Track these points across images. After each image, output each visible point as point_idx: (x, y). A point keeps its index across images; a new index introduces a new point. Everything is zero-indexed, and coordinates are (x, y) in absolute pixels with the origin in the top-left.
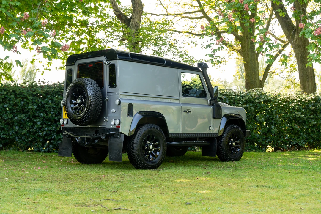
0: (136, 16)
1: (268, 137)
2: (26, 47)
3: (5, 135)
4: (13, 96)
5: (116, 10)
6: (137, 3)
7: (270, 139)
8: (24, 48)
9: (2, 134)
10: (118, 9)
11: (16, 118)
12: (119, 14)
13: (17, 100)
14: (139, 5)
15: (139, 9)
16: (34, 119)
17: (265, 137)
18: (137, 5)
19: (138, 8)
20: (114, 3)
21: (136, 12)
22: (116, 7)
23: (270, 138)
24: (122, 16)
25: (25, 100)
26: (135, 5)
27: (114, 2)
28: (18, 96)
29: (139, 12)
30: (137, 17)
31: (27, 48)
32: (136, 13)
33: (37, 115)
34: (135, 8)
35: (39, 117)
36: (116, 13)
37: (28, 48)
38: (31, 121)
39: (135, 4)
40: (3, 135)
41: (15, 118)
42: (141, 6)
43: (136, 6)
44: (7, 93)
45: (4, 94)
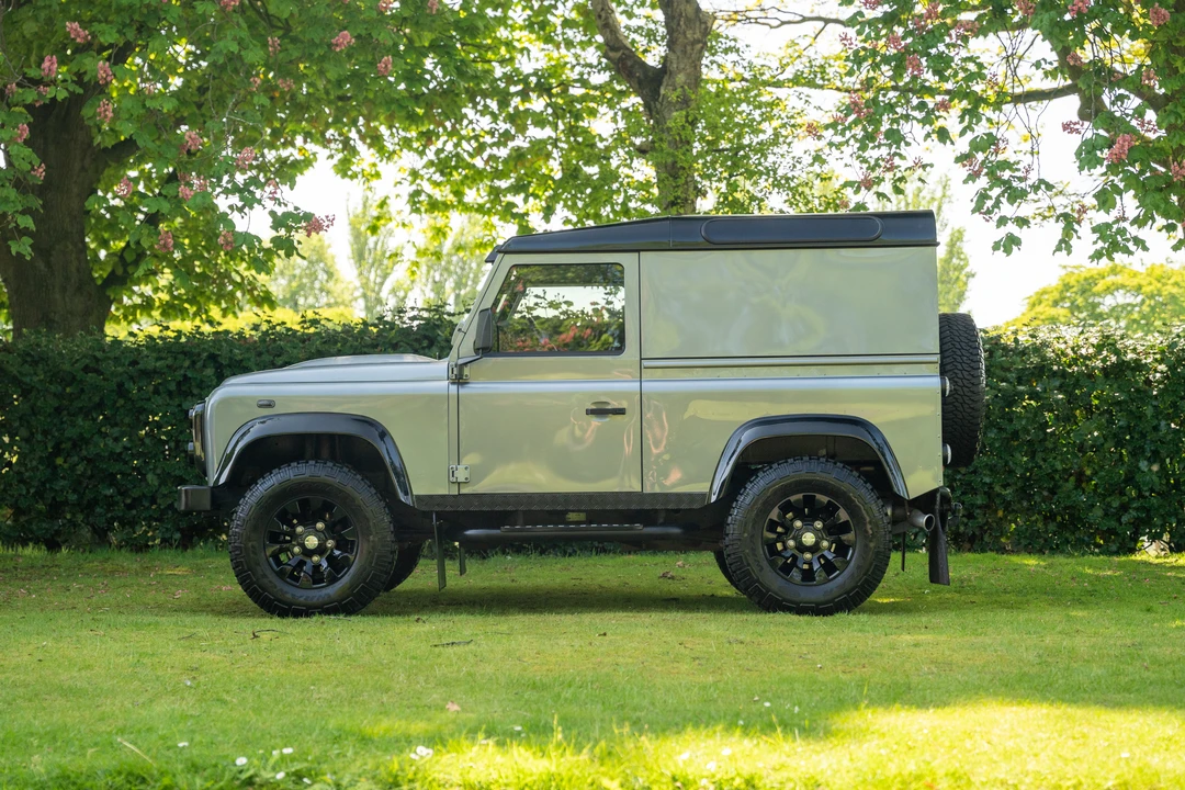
0: (678, 63)
1: (1128, 503)
2: (350, 173)
5: (611, 44)
6: (681, 15)
7: (1134, 509)
8: (344, 175)
10: (617, 38)
12: (620, 59)
14: (688, 20)
15: (688, 36)
17: (1116, 504)
18: (682, 23)
19: (684, 33)
20: (607, 18)
21: (678, 49)
22: (611, 31)
24: (629, 63)
26: (675, 21)
27: (603, 15)
29: (689, 48)
30: (682, 66)
31: (352, 177)
32: (679, 53)
34: (675, 35)
36: (611, 54)
37: (360, 176)
39: (673, 18)
42: (698, 23)
43: (679, 24)
44: (194, 363)
45: (181, 367)
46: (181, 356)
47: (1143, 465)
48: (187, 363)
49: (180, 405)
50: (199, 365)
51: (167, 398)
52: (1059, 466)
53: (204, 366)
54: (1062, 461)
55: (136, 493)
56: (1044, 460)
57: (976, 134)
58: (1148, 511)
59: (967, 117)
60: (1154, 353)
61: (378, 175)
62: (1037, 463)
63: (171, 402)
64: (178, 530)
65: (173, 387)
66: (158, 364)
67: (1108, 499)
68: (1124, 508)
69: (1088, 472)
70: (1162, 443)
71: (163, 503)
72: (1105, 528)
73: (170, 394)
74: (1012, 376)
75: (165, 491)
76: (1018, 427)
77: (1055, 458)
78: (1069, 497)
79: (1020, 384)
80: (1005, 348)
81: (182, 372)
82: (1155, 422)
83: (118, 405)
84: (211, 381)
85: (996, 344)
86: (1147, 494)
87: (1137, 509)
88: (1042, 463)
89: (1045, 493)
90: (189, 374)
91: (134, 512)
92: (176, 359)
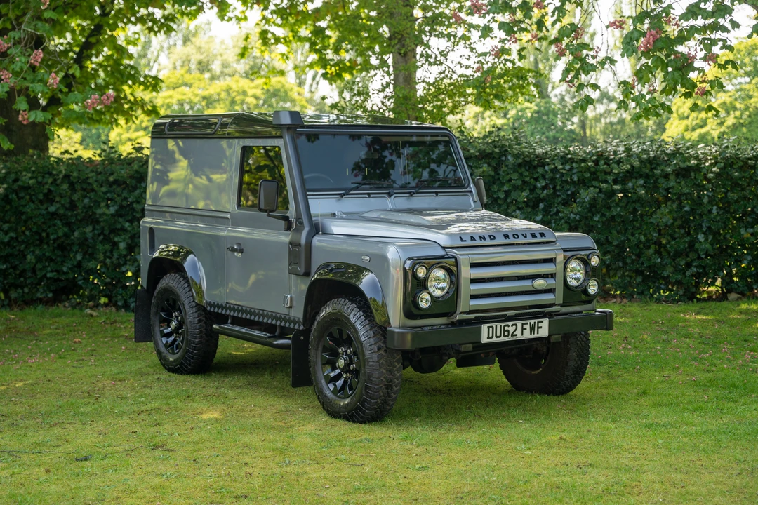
1: (691, 262)
2: (226, 18)
3: (54, 273)
4: (65, 186)
7: (695, 266)
8: (223, 19)
9: (49, 269)
11: (76, 234)
13: (75, 197)
16: (115, 236)
17: (683, 263)
23: (694, 264)
25: (92, 195)
28: (78, 187)
31: (228, 21)
33: (119, 226)
35: (123, 230)
37: (234, 19)
38: (107, 239)
40: (52, 271)
41: (73, 235)
44: (55, 180)
45: (46, 183)
46: (47, 176)
47: (701, 237)
48: (50, 180)
49: (47, 209)
50: (58, 182)
51: (39, 204)
52: (643, 238)
53: (62, 182)
54: (645, 235)
55: (21, 267)
56: (633, 235)
57: (563, 24)
58: (704, 268)
59: (556, 13)
60: (711, 159)
61: (246, 18)
62: (627, 237)
63: (41, 207)
64: (51, 291)
65: (41, 197)
66: (31, 182)
67: (678, 259)
68: (688, 265)
69: (664, 242)
70: (714, 221)
71: (39, 275)
72: (674, 280)
73: (41, 202)
74: (610, 178)
75: (39, 266)
76: (614, 213)
77: (640, 234)
78: (649, 259)
79: (615, 184)
80: (607, 159)
81: (47, 186)
82: (709, 207)
83: (6, 209)
84: (67, 192)
85: (602, 155)
86: (703, 256)
87: (696, 266)
88: (630, 237)
89: (634, 257)
90: (52, 189)
91: (22, 279)
92: (43, 177)
